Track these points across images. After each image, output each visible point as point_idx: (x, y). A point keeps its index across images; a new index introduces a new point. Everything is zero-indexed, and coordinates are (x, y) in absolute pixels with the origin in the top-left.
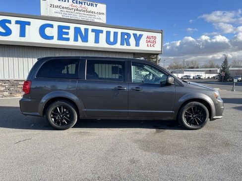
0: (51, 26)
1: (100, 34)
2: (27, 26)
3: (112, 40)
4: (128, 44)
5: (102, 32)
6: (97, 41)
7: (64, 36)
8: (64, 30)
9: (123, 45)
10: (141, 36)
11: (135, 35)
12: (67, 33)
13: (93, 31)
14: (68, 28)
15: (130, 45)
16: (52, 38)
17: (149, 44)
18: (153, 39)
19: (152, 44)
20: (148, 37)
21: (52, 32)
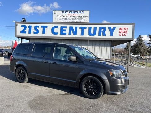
0: (57, 27)
1: (85, 29)
2: (46, 28)
3: (92, 32)
4: (104, 34)
5: (86, 28)
6: (82, 34)
7: (63, 32)
8: (64, 29)
9: (100, 35)
10: (114, 28)
11: (110, 28)
12: (65, 31)
13: (80, 28)
14: (66, 27)
15: (105, 35)
16: (57, 33)
17: (121, 34)
18: (125, 30)
19: (124, 34)
20: (120, 29)
21: (57, 30)
